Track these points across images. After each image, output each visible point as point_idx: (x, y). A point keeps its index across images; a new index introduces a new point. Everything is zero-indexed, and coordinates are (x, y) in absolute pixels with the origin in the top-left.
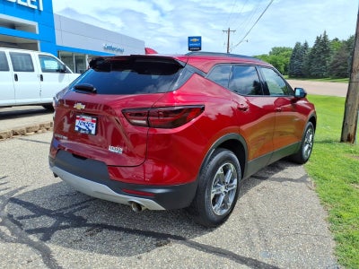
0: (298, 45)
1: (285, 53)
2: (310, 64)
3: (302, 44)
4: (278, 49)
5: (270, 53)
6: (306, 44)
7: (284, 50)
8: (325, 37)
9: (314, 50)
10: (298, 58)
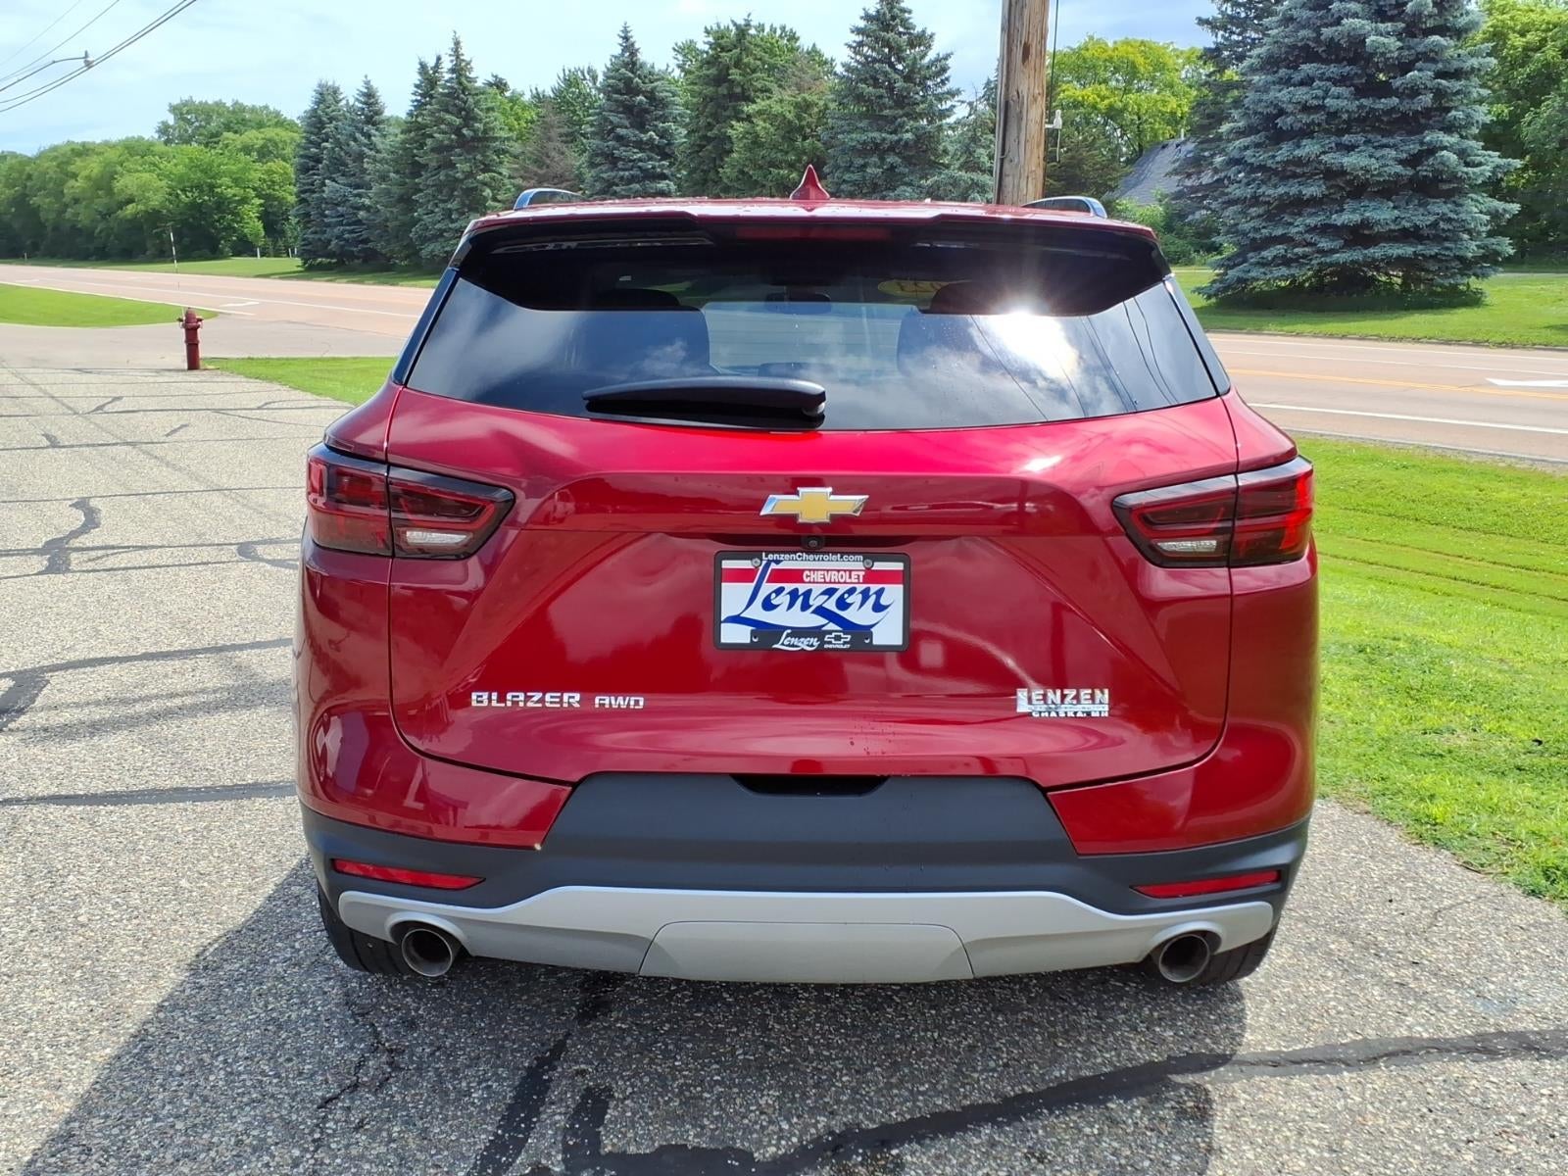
0: (326, 96)
1: (252, 137)
2: (406, 202)
3: (350, 94)
4: (206, 112)
5: (164, 129)
6: (369, 96)
7: (238, 119)
8: (460, 69)
9: (415, 128)
10: (337, 166)
